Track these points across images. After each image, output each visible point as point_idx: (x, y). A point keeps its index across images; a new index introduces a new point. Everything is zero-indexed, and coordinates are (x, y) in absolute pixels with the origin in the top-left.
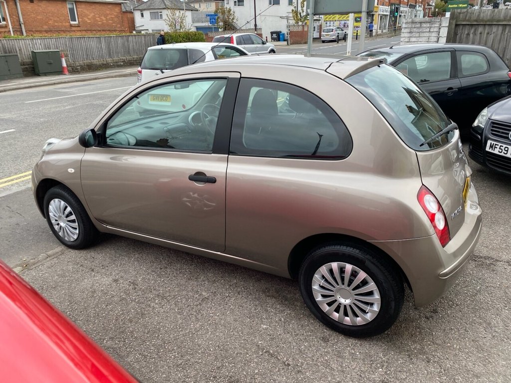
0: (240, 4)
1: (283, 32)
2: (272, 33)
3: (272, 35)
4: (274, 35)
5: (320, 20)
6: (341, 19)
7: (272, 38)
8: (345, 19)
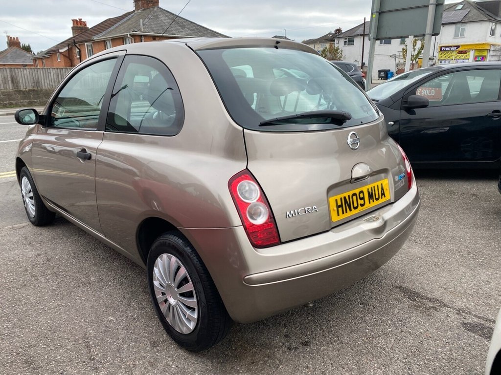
0: (351, 43)
1: (391, 71)
2: (380, 72)
3: (379, 74)
4: (381, 73)
5: (433, 59)
6: (458, 58)
7: (379, 77)
8: (463, 58)
